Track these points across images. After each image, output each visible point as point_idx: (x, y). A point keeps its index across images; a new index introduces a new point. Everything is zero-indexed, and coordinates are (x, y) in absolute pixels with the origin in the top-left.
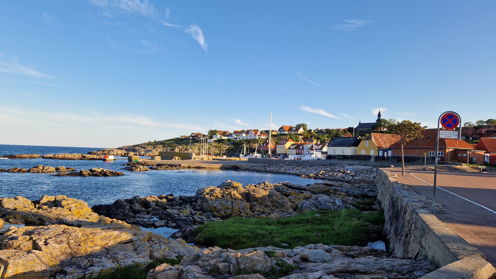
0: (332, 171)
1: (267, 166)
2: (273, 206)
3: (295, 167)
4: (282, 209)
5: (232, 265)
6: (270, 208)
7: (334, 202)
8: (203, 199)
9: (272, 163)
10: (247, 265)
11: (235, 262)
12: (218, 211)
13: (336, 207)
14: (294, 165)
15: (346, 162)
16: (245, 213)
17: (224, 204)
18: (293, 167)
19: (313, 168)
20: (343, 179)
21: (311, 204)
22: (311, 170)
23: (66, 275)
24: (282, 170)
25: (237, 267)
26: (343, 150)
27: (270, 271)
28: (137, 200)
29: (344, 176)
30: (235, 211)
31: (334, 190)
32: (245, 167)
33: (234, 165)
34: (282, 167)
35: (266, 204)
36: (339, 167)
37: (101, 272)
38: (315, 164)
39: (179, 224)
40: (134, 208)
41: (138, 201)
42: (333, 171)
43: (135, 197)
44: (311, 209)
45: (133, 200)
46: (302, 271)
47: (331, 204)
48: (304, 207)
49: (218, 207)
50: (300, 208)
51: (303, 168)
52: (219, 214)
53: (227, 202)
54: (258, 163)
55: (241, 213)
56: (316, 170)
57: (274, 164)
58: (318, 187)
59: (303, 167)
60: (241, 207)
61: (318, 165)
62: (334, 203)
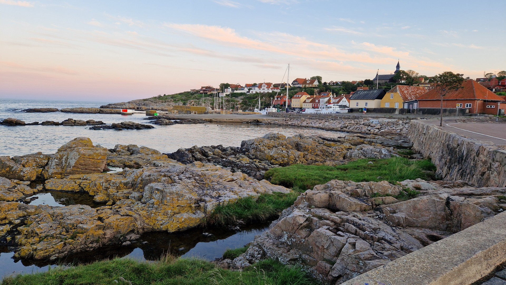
0: (357, 124)
1: (288, 120)
2: (323, 155)
3: (318, 121)
4: (333, 158)
5: (366, 191)
6: (321, 157)
7: (381, 151)
8: (256, 149)
9: (293, 117)
10: (380, 190)
11: (369, 188)
12: (276, 159)
13: (383, 156)
14: (316, 119)
15: (370, 115)
16: (300, 161)
17: (280, 153)
18: (315, 121)
19: (337, 122)
20: (369, 132)
21: (360, 153)
22: (334, 124)
24: (304, 124)
25: (371, 192)
26: (366, 104)
29: (370, 129)
30: (292, 159)
31: (368, 141)
32: (266, 121)
34: (304, 121)
35: (316, 153)
36: (364, 120)
38: (337, 118)
41: (197, 150)
42: (358, 124)
43: (194, 147)
44: (360, 158)
45: (193, 150)
47: (377, 153)
48: (353, 155)
49: (276, 156)
50: (349, 157)
51: (326, 121)
52: (277, 162)
53: (282, 151)
54: (278, 117)
55: (297, 161)
56: (340, 123)
57: (295, 118)
59: (326, 120)
60: (297, 156)
61: (341, 118)
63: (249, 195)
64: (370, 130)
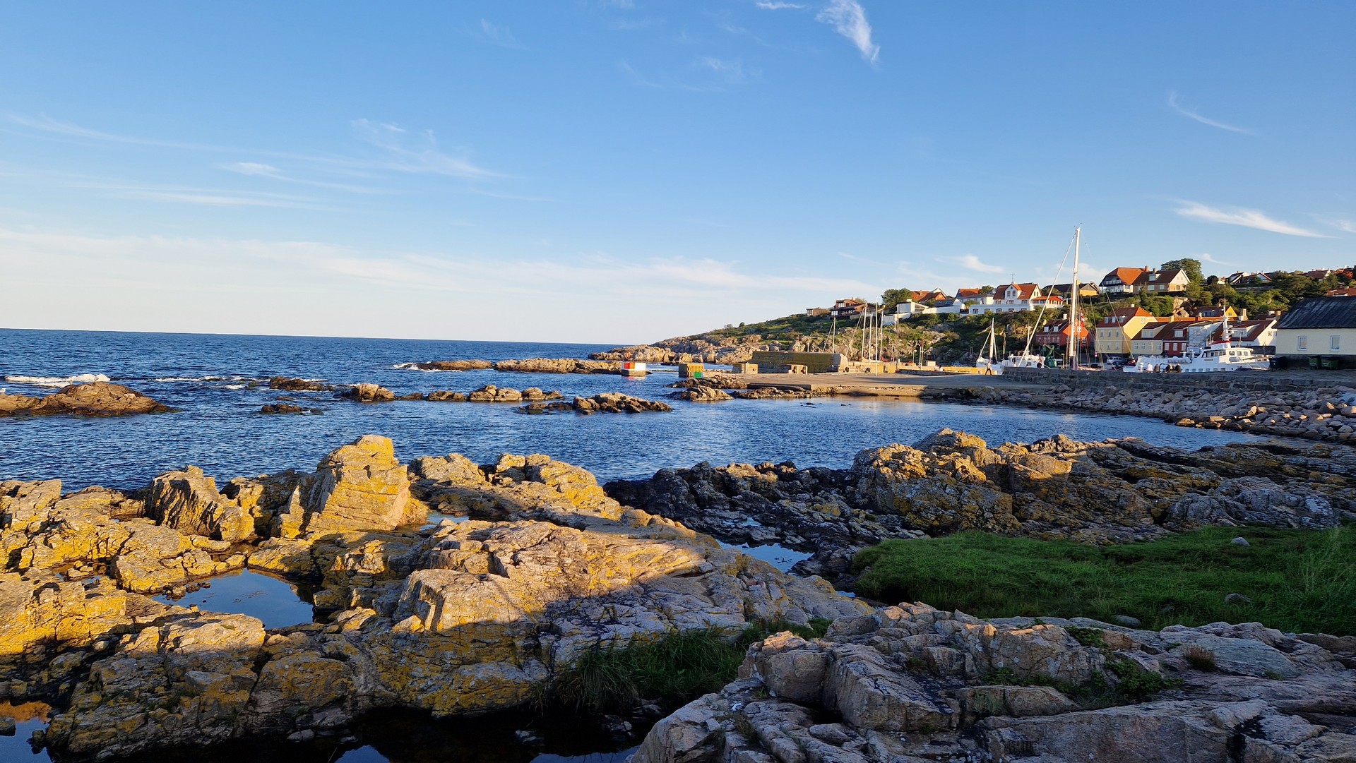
0: (1293, 406)
1: (1065, 391)
2: (1085, 506)
3: (1160, 395)
4: (1118, 518)
5: (969, 657)
6: (1076, 513)
7: (1302, 503)
8: (874, 478)
9: (1081, 383)
10: (1016, 660)
11: (980, 649)
12: (917, 512)
13: (1308, 519)
14: (1155, 388)
15: (1344, 380)
16: (998, 523)
17: (934, 493)
18: (1150, 395)
19: (1224, 398)
20: (1334, 434)
21: (1216, 505)
22: (1214, 404)
23: (559, 638)
24: (1115, 403)
25: (985, 663)
26: (1334, 341)
27: (1086, 683)
28: (706, 474)
29: (1338, 424)
30: (969, 514)
31: (1300, 465)
32: (993, 393)
33: (960, 387)
34: (1115, 395)
35: (1063, 499)
36: (1319, 394)
37: (634, 639)
38: (1228, 386)
39: (813, 540)
40: (699, 492)
41: (708, 475)
42: (1298, 407)
43: (700, 465)
44: (1216, 521)
45: (696, 473)
46: (1192, 696)
47: (1288, 510)
48: (1190, 512)
49: (919, 502)
50: (1178, 516)
51: (1186, 396)
52: (919, 521)
53: (944, 489)
54: (1035, 382)
55: (987, 521)
56: (1235, 402)
57: (1086, 384)
58: (1239, 457)
59: (1186, 394)
60: (986, 504)
61: (1239, 386)
62: (1301, 507)
63: (707, 623)
64: (1336, 428)
